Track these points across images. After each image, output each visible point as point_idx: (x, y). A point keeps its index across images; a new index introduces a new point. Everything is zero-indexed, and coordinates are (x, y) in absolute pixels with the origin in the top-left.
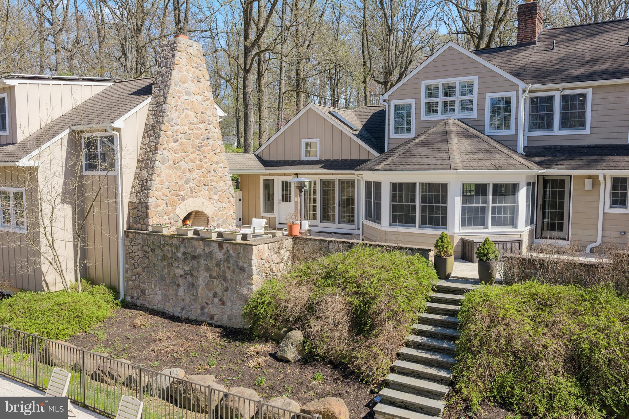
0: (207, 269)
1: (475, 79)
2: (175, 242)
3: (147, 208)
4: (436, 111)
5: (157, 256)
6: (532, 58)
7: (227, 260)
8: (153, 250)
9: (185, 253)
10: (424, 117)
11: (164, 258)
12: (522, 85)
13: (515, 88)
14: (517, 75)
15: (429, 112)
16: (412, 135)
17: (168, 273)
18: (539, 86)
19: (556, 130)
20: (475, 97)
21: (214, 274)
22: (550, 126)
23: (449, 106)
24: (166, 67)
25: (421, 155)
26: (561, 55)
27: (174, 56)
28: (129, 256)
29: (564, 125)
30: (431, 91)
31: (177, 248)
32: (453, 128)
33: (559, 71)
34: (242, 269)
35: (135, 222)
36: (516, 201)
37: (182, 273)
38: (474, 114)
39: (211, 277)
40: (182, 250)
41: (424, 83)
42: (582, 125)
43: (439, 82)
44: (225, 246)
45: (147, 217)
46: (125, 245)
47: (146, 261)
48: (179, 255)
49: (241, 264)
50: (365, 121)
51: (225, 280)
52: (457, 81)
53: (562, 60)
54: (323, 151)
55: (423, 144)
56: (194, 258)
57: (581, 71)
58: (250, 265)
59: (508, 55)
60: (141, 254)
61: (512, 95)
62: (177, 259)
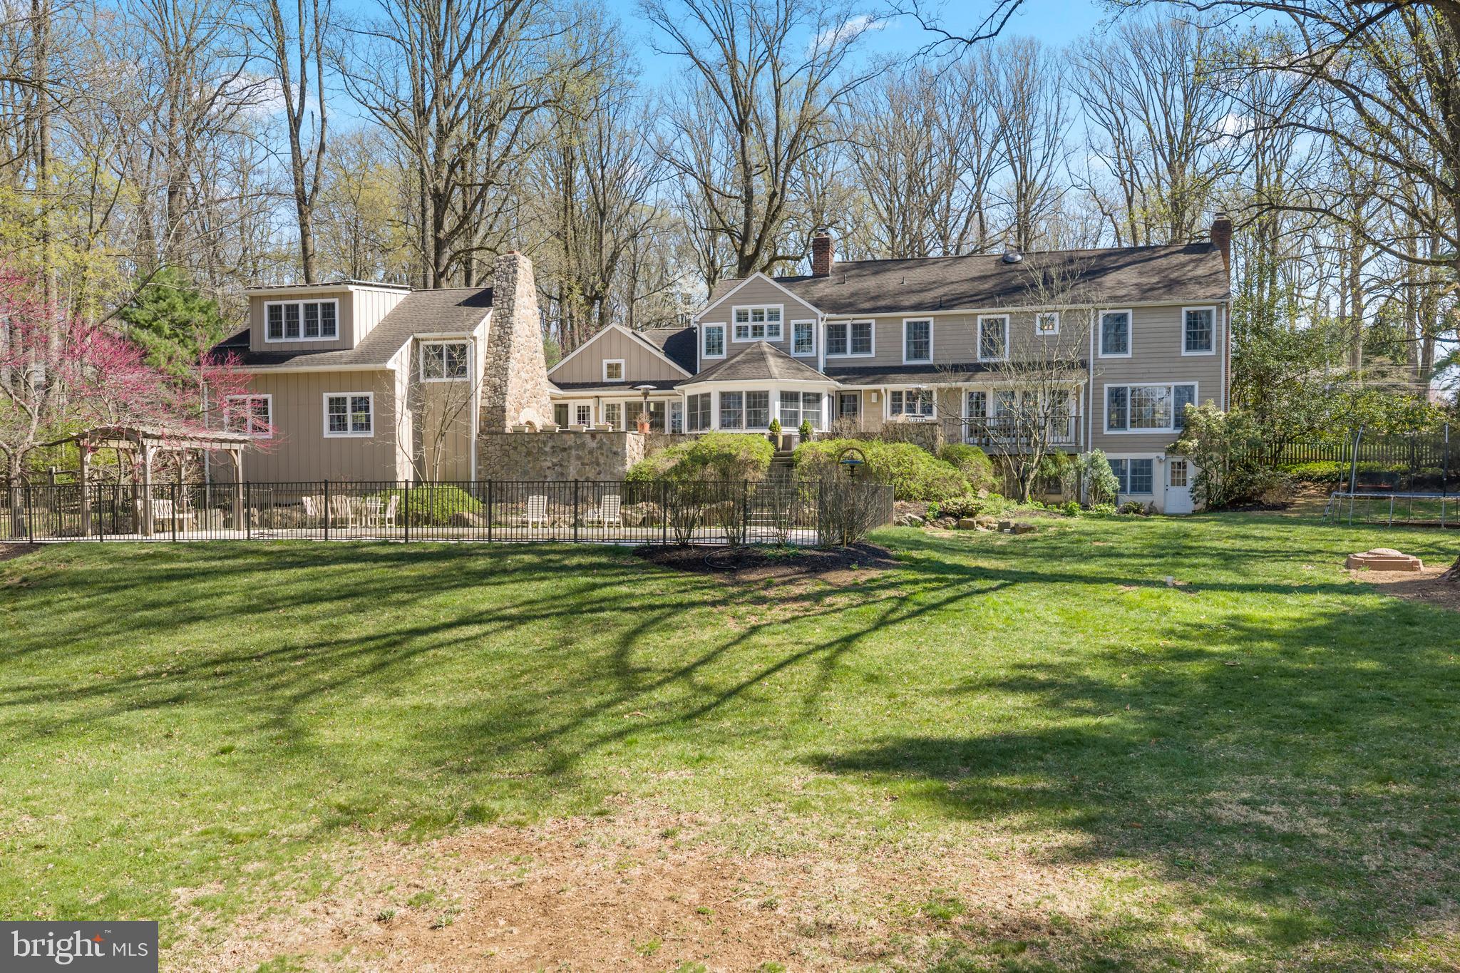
0: (579, 458)
1: (781, 307)
2: (542, 438)
3: (504, 411)
4: (746, 335)
5: (520, 453)
6: (828, 291)
7: (601, 448)
8: (515, 448)
9: (553, 447)
10: (735, 340)
11: (529, 454)
12: (820, 314)
13: (815, 316)
14: (816, 305)
15: (739, 335)
16: (724, 356)
17: (533, 468)
18: (834, 316)
19: (849, 354)
20: (781, 323)
21: (586, 461)
22: (844, 351)
23: (758, 331)
24: (507, 280)
25: (746, 369)
26: (852, 290)
27: (515, 272)
28: (481, 456)
29: (855, 350)
30: (742, 316)
31: (545, 443)
32: (766, 350)
33: (851, 305)
34: (615, 453)
35: (489, 426)
36: (820, 408)
37: (549, 464)
38: (781, 338)
39: (583, 464)
40: (550, 444)
41: (735, 308)
42: (868, 350)
43: (749, 308)
44: (598, 437)
45: (504, 420)
46: (477, 447)
47: (506, 459)
48: (547, 449)
49: (615, 449)
50: (663, 344)
51: (598, 464)
52: (765, 307)
53: (853, 295)
54: (628, 372)
55: (744, 362)
56: (564, 450)
57: (867, 305)
58: (624, 449)
59: (806, 285)
60: (499, 454)
61: (813, 321)
62: (545, 453)
